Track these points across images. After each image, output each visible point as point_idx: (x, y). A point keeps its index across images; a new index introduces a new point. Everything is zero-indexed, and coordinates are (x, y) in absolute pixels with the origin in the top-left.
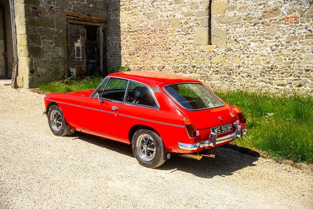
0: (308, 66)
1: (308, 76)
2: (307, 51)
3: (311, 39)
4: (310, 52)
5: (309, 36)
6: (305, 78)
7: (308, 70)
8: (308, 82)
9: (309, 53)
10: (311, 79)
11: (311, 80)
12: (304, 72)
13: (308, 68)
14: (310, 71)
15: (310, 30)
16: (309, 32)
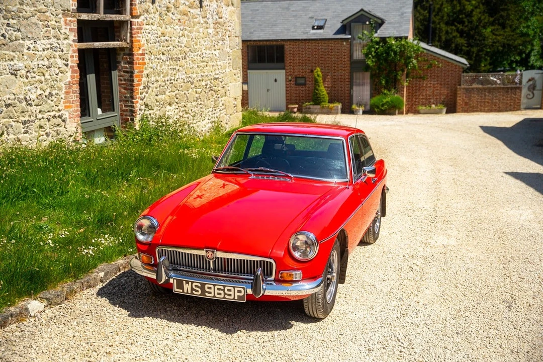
0: (9, 99)
1: (11, 115)
2: (4, 71)
3: (6, 50)
4: (8, 74)
5: (4, 45)
6: (7, 120)
7: (10, 105)
8: (12, 126)
9: (7, 76)
10: (14, 120)
11: (14, 122)
12: (4, 109)
13: (9, 102)
14: (11, 107)
15: (3, 34)
16: (2, 38)
